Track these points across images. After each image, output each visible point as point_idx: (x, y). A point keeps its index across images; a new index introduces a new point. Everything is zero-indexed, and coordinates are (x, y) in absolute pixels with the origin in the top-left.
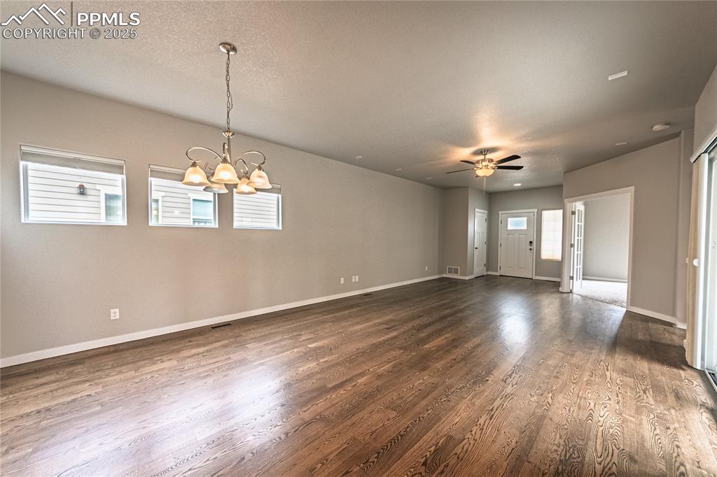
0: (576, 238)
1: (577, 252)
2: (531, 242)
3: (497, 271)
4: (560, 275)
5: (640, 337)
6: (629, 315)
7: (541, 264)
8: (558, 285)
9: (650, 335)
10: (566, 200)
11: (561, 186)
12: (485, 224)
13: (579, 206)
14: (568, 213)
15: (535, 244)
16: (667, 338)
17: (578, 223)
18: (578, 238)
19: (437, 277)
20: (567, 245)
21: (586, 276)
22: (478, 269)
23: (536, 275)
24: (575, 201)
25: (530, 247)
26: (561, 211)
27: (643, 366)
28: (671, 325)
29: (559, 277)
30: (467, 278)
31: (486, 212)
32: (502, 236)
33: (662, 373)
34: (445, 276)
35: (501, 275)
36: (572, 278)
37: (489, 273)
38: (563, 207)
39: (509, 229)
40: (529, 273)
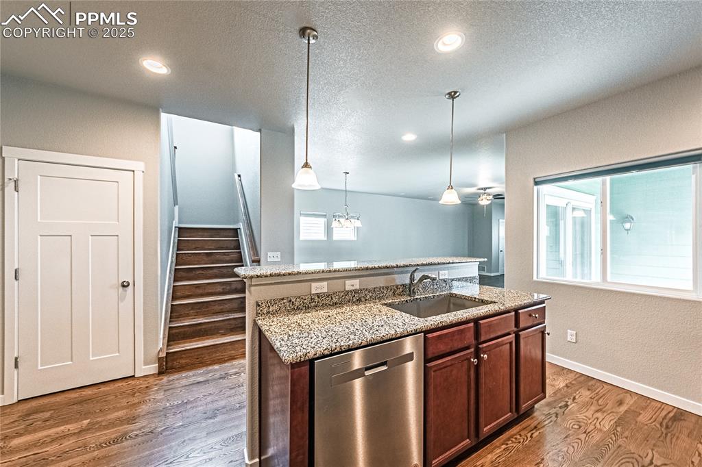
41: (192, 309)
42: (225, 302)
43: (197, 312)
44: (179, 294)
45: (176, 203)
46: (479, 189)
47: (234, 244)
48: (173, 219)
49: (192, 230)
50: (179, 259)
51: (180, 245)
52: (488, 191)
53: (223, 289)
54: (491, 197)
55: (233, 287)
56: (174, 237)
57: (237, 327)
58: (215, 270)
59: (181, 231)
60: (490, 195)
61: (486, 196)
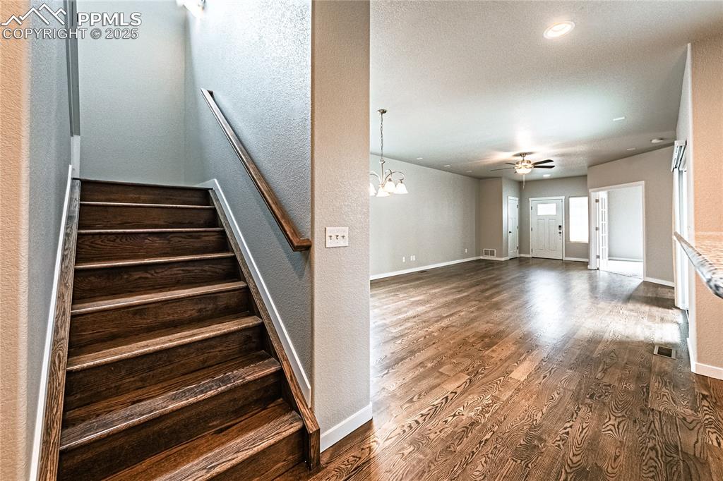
0: (601, 223)
1: (603, 235)
2: (560, 226)
3: (529, 253)
4: (587, 255)
6: (645, 283)
7: (570, 247)
8: (585, 264)
9: (657, 294)
10: (590, 190)
11: (586, 176)
12: (517, 210)
13: (602, 195)
14: (593, 201)
15: (564, 228)
16: (669, 296)
17: (602, 209)
18: (602, 222)
19: (475, 258)
20: (592, 228)
21: (611, 257)
22: (512, 252)
23: (566, 257)
24: (598, 191)
25: (559, 231)
26: (587, 198)
27: (646, 308)
28: (672, 289)
29: (587, 258)
30: (503, 259)
31: (517, 199)
32: (533, 221)
33: (657, 311)
34: (481, 257)
35: (533, 257)
36: (598, 257)
37: (522, 255)
38: (588, 195)
39: (539, 214)
40: (559, 254)
41: (131, 373)
42: (213, 343)
43: (143, 380)
44: (87, 334)
45: (74, 129)
46: (516, 155)
47: (205, 216)
48: (68, 162)
49: (114, 189)
50: (85, 248)
51: (86, 216)
52: (527, 158)
53: (200, 311)
54: (530, 165)
55: (222, 303)
56: (71, 199)
57: (249, 405)
58: (175, 270)
59: (88, 187)
60: (530, 162)
61: (525, 164)
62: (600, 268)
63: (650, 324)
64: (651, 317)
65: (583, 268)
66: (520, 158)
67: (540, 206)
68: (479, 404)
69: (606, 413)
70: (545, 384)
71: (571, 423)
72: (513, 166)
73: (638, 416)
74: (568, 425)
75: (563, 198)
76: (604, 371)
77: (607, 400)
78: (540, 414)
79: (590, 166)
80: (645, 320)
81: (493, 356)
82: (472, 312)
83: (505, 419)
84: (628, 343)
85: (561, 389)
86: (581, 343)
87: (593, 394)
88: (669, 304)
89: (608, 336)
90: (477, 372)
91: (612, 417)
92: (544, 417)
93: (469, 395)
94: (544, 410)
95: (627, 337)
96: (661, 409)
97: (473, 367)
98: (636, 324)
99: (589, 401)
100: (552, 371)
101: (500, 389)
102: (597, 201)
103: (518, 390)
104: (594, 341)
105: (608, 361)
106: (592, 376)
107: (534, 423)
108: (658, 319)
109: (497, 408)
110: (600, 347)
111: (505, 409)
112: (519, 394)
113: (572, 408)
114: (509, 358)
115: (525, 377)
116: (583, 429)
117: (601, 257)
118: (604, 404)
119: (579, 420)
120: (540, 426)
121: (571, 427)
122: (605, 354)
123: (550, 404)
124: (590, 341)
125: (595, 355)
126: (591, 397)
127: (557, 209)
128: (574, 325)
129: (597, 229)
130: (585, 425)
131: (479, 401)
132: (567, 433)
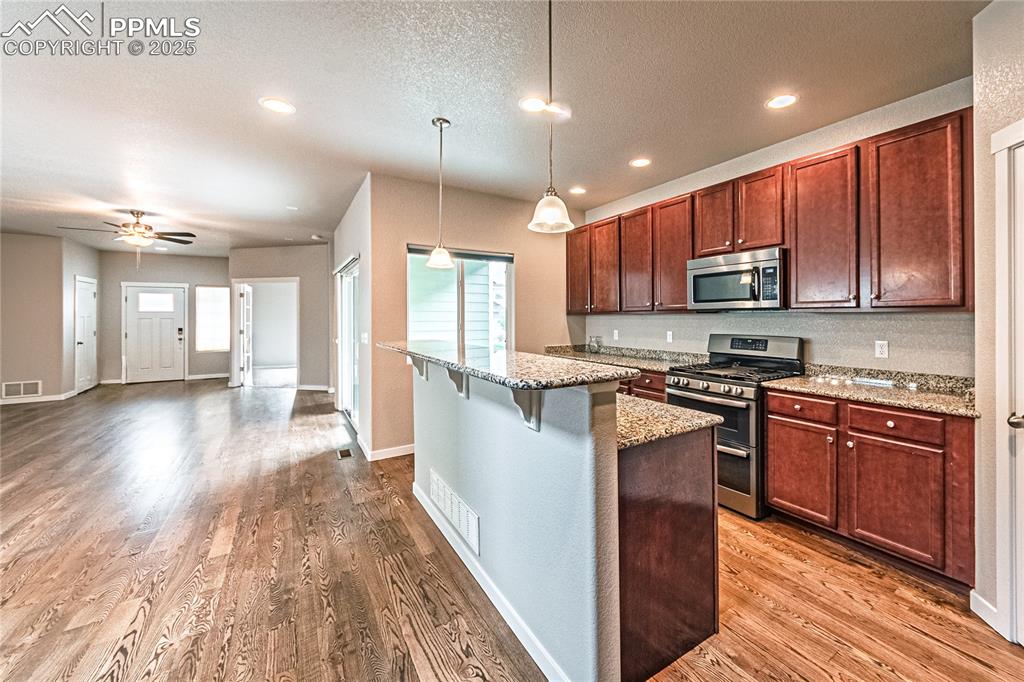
1: (245, 339)
2: (180, 330)
3: (120, 378)
4: (228, 368)
5: (309, 404)
6: (300, 393)
7: (195, 359)
8: (224, 383)
9: (315, 401)
10: (233, 280)
11: (227, 259)
12: (93, 303)
13: (246, 288)
14: (236, 294)
15: (186, 332)
16: (325, 400)
17: (245, 305)
18: (246, 323)
20: (235, 332)
23: (190, 374)
24: (243, 282)
25: (178, 337)
26: (228, 289)
27: (313, 418)
28: (326, 392)
29: (227, 372)
30: (63, 397)
31: (95, 281)
32: (128, 321)
33: (323, 418)
35: (127, 383)
36: (242, 369)
37: (104, 382)
38: (229, 285)
39: (141, 310)
40: (179, 373)
46: (123, 212)
54: (151, 234)
60: (151, 228)
61: (142, 230)
62: (245, 384)
63: (323, 433)
64: (321, 426)
65: (220, 387)
66: (132, 219)
67: (143, 297)
68: (187, 615)
69: (329, 529)
70: (258, 541)
71: (307, 557)
72: (116, 229)
73: (351, 516)
74: (305, 560)
75: (186, 286)
76: (309, 494)
77: (324, 518)
78: (273, 570)
79: (234, 248)
80: (318, 431)
81: (164, 549)
82: (63, 509)
83: (236, 604)
84: (314, 458)
85: (280, 534)
86: (272, 478)
87: (311, 520)
88: (328, 408)
89: (294, 460)
90: (153, 584)
91: (336, 529)
92: (278, 570)
93: (161, 617)
94: (275, 564)
95: (312, 453)
96: (363, 501)
97: (140, 582)
98: (312, 437)
99: (311, 528)
100: (259, 523)
101: (206, 579)
102: (242, 295)
103: (231, 565)
104: (284, 471)
105: (307, 483)
106: (301, 505)
107: (272, 582)
108: (328, 426)
109: (217, 601)
110: (293, 473)
111: (229, 594)
112: (236, 568)
113: (299, 544)
114: (193, 539)
115: (231, 546)
116: (319, 554)
117: (245, 369)
118: (324, 522)
119: (311, 550)
120: (280, 580)
121: (308, 560)
122: (302, 477)
123: (277, 555)
124: (279, 473)
125: (293, 483)
126: (311, 524)
127: (175, 301)
128: (253, 462)
129: (241, 332)
130: (318, 550)
131: (185, 612)
132: (309, 567)
